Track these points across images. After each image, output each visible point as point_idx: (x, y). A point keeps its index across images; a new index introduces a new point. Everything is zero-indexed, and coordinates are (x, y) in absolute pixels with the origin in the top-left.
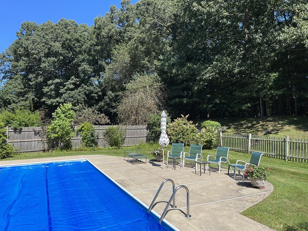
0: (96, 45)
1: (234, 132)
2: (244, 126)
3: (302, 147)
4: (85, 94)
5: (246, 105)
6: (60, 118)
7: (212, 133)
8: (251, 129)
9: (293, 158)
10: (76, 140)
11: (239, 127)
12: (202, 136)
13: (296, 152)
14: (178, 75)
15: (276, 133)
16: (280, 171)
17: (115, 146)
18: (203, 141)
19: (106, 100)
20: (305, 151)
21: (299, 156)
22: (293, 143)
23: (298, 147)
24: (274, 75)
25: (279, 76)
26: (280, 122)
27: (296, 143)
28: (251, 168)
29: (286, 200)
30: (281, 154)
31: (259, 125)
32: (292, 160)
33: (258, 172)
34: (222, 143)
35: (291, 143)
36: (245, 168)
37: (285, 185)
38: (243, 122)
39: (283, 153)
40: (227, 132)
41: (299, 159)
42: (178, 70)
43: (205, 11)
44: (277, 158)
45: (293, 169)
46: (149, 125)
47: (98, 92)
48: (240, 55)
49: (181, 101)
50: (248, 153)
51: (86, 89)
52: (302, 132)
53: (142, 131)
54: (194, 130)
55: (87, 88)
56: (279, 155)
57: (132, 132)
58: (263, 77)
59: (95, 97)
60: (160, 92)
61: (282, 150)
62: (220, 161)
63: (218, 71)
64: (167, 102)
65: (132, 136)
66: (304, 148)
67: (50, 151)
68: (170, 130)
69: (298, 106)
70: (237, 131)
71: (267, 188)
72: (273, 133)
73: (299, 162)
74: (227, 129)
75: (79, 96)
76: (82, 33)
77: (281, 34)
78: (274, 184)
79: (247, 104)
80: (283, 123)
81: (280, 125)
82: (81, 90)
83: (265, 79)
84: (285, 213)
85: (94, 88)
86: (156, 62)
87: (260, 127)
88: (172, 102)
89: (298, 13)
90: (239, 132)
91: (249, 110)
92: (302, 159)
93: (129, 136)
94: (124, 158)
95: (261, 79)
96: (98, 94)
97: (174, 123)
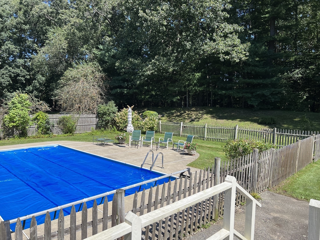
0: (24, 24)
1: (167, 120)
2: (175, 115)
3: (214, 131)
4: (10, 76)
5: (176, 98)
6: (17, 107)
7: (153, 121)
8: (180, 118)
9: (209, 138)
10: (32, 128)
11: (171, 115)
12: (146, 124)
13: (211, 134)
14: (121, 69)
15: (198, 120)
16: (202, 146)
17: (69, 133)
18: (147, 128)
19: (36, 84)
20: (216, 134)
21: (212, 137)
22: (210, 128)
23: (212, 131)
24: (198, 75)
25: (201, 75)
26: (200, 112)
27: (211, 128)
28: (189, 144)
29: (206, 160)
30: (201, 136)
31: (185, 114)
32: (208, 140)
33: (192, 146)
34: (160, 129)
35: (208, 128)
36: (185, 145)
37: (205, 153)
38: (173, 111)
39: (203, 135)
40: (161, 119)
41: (212, 139)
42: (121, 64)
43: (149, 19)
44: (199, 139)
45: (209, 145)
46: (98, 113)
47: (25, 76)
48: (174, 56)
49: (121, 91)
50: (180, 136)
51: (11, 72)
52: (215, 120)
53: (92, 120)
54: (138, 119)
55: (13, 70)
56: (201, 137)
57: (83, 121)
58: (190, 76)
59: (22, 80)
60: (102, 81)
61: (202, 134)
62: (168, 141)
63: (156, 69)
64: (108, 92)
65: (83, 124)
66: (215, 132)
67: (6, 138)
68: (118, 118)
69: (213, 100)
70: (169, 119)
71: (196, 155)
72: (196, 120)
73: (212, 141)
74: (162, 117)
75: (3, 79)
76: (3, 5)
77: (205, 46)
78: (199, 153)
79: (177, 96)
80: (202, 113)
81: (201, 115)
82: (5, 72)
83: (191, 77)
84: (206, 164)
85: (21, 70)
86: (95, 51)
87: (186, 115)
88: (113, 92)
89: (217, 31)
90: (171, 120)
91: (179, 102)
92: (214, 139)
93: (80, 124)
94: (92, 143)
95: (189, 78)
96: (25, 78)
97: (121, 113)
